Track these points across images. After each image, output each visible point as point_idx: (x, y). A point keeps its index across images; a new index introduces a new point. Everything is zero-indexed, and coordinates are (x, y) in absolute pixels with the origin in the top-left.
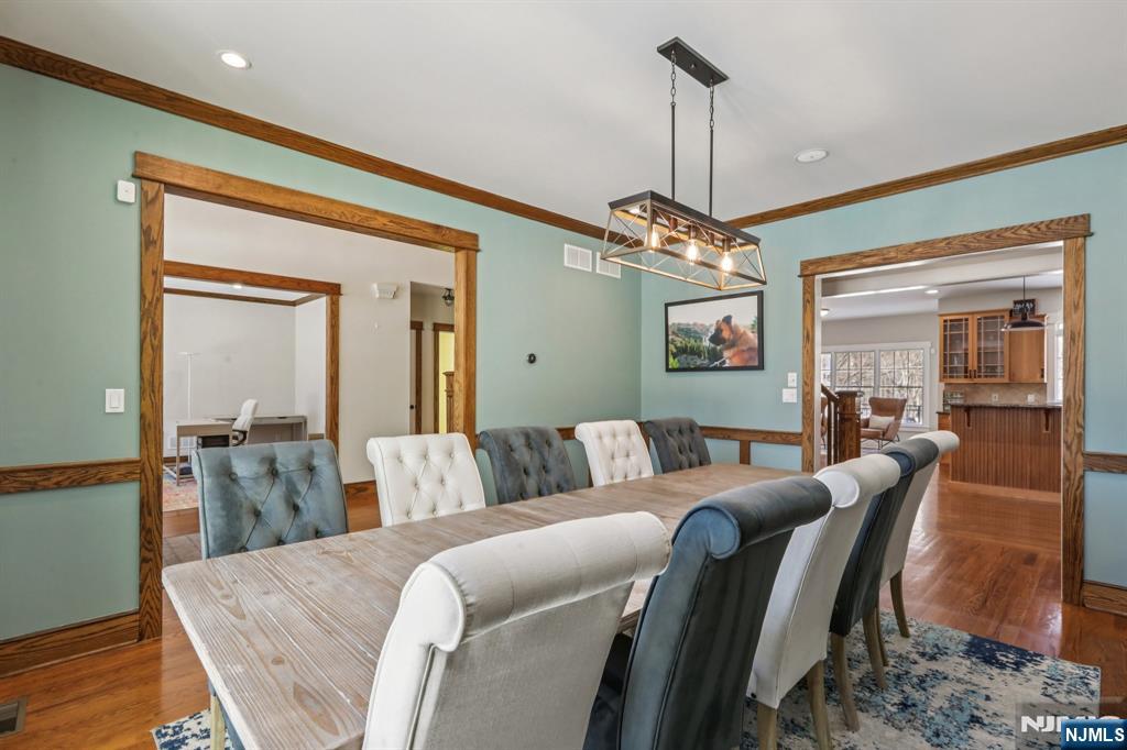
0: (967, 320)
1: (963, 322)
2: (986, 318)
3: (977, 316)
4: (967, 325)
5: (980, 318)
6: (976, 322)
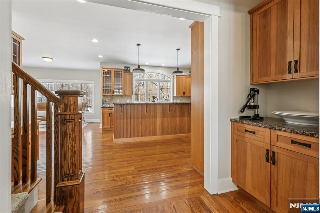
0: (111, 71)
1: (110, 72)
2: (117, 71)
3: (114, 70)
4: (111, 73)
5: (115, 71)
6: (114, 72)
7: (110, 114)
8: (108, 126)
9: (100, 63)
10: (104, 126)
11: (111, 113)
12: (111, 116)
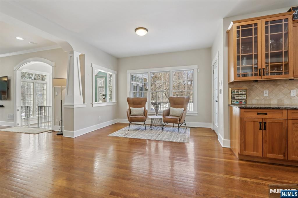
0: (256, 24)
1: (253, 27)
2: (272, 22)
3: (264, 21)
4: (256, 29)
5: (267, 23)
6: (264, 26)
7: (260, 123)
8: (257, 151)
9: (222, 20)
10: (245, 150)
11: (265, 123)
12: (265, 129)
